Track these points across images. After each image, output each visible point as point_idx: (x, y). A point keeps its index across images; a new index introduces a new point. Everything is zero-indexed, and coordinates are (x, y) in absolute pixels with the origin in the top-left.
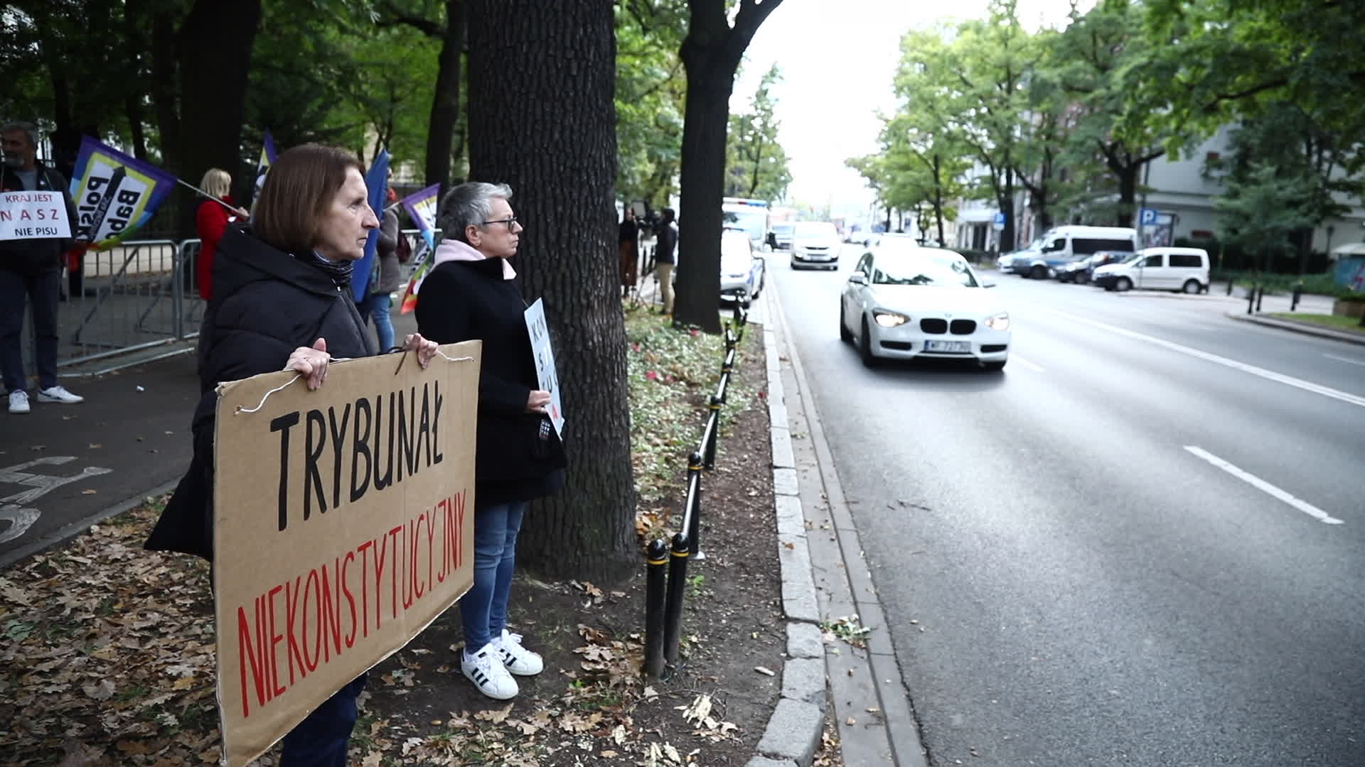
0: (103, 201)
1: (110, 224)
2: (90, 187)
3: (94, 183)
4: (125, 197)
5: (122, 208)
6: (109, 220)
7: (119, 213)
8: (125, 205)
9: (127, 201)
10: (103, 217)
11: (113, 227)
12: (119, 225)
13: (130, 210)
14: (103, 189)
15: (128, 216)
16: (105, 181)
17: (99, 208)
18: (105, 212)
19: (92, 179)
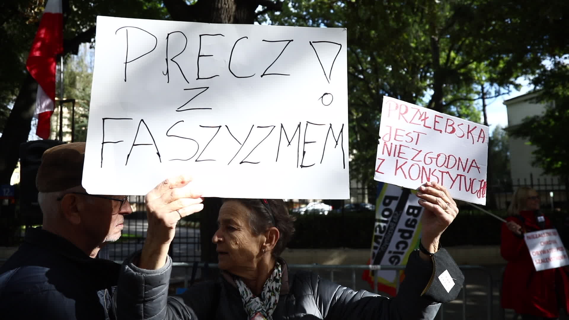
0: (395, 215)
1: (400, 234)
2: (385, 204)
3: (387, 201)
4: (411, 211)
5: (409, 220)
6: (400, 230)
7: (407, 225)
8: (411, 217)
9: (413, 214)
10: (395, 228)
11: (402, 236)
12: (407, 235)
13: (415, 221)
14: (393, 205)
15: (414, 227)
16: (395, 198)
17: (392, 221)
18: (396, 223)
19: (387, 197)
